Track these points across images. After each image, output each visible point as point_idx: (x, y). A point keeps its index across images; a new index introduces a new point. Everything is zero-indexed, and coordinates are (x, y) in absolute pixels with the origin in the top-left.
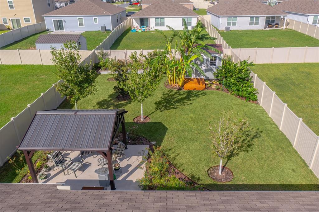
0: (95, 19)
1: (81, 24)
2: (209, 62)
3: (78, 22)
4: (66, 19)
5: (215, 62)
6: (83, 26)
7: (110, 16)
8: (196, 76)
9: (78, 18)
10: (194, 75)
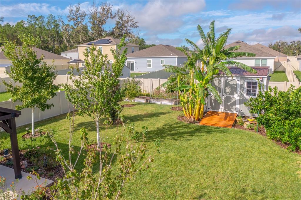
0: (162, 60)
1: (149, 65)
2: (245, 90)
3: (147, 64)
4: (137, 60)
5: (255, 91)
6: (151, 67)
7: (176, 57)
8: (225, 109)
9: (147, 59)
10: (223, 108)
